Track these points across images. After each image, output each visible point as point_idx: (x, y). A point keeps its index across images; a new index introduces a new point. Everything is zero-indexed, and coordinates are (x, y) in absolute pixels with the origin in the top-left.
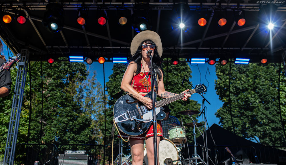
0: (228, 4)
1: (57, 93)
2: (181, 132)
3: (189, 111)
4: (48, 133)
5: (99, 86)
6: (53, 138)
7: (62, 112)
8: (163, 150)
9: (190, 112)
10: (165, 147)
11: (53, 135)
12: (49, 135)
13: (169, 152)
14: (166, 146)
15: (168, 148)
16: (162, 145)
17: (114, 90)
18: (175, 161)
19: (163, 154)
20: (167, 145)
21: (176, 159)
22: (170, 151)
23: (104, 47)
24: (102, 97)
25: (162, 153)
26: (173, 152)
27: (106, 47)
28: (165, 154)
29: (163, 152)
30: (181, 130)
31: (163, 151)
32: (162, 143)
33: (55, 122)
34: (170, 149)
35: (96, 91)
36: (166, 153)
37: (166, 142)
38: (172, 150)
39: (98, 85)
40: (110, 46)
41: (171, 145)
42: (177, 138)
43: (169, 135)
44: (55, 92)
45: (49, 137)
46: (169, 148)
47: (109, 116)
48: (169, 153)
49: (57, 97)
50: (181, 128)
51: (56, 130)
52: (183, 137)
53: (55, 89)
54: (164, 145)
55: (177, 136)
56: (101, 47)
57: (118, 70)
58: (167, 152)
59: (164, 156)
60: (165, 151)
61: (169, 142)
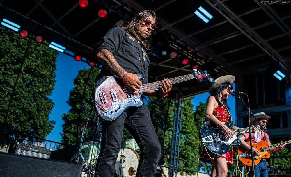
14: (132, 156)
15: (133, 158)
16: (129, 154)
20: (133, 155)
22: (134, 161)
27: (46, 27)
28: (130, 163)
29: (129, 161)
31: (129, 160)
41: (135, 156)
48: (132, 163)
54: (130, 155)
56: (41, 24)
59: (129, 165)
60: (130, 161)
61: (134, 153)
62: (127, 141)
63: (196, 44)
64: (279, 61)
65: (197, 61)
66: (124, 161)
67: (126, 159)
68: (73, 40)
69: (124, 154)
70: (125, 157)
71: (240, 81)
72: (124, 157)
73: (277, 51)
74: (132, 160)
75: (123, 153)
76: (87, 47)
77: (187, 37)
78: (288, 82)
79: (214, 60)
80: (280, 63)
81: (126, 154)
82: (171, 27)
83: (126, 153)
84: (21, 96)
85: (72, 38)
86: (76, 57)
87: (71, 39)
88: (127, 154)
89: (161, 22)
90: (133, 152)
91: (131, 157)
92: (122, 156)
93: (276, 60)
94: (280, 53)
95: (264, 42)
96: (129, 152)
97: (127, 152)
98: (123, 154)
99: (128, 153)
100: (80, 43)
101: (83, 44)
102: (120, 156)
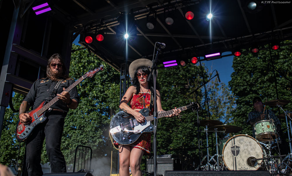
1: (179, 100)
2: (268, 127)
3: (277, 101)
4: (175, 139)
5: (224, 86)
6: (180, 144)
7: (187, 118)
9: (279, 102)
10: (247, 145)
11: (180, 142)
12: (177, 142)
13: (252, 150)
14: (248, 143)
16: (244, 143)
17: (236, 88)
18: (259, 159)
19: (246, 153)
20: (250, 142)
21: (261, 157)
22: (254, 149)
23: (196, 47)
24: (227, 97)
25: (244, 152)
26: (256, 149)
27: (198, 46)
28: (247, 153)
30: (268, 123)
31: (245, 149)
32: (243, 141)
33: (180, 128)
35: (221, 92)
37: (247, 139)
38: (256, 148)
39: (222, 85)
40: (202, 44)
41: (254, 142)
42: (263, 134)
44: (177, 99)
45: (176, 144)
46: (252, 146)
47: (237, 117)
49: (179, 104)
50: (267, 121)
51: (182, 136)
52: (271, 131)
53: (177, 96)
54: (245, 143)
55: (264, 131)
56: (193, 47)
57: (238, 66)
59: (246, 154)
60: (247, 150)
66: (238, 151)
67: (241, 149)
68: (225, 41)
69: (236, 144)
70: (239, 147)
72: (237, 147)
75: (234, 144)
76: (243, 37)
81: (239, 143)
83: (240, 143)
86: (235, 53)
92: (234, 147)
96: (242, 140)
97: (240, 140)
98: (235, 145)
99: (242, 141)
100: (234, 39)
101: (237, 38)
102: (231, 148)
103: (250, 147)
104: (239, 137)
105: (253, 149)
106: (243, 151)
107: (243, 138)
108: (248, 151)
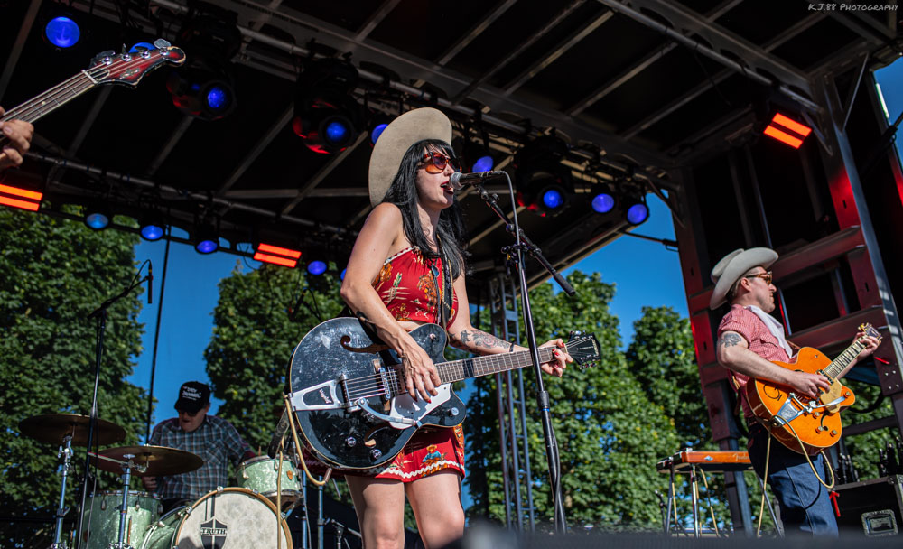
0: (453, 104)
2: (289, 474)
8: (243, 532)
13: (261, 538)
14: (253, 517)
15: (259, 524)
16: (241, 515)
19: (243, 547)
20: (257, 516)
22: (266, 536)
25: (239, 543)
29: (244, 537)
30: (289, 466)
31: (241, 535)
32: (239, 508)
34: (265, 530)
36: (253, 543)
41: (269, 517)
43: (245, 479)
46: (263, 527)
50: (287, 460)
52: (295, 489)
54: (246, 515)
58: (254, 538)
60: (248, 537)
61: (263, 505)
62: (246, 466)
63: (467, 84)
64: (777, 83)
65: (487, 140)
66: (221, 540)
67: (230, 534)
68: (68, 164)
69: (218, 517)
70: (225, 527)
71: (678, 188)
72: (219, 525)
73: (767, 51)
74: (256, 532)
75: (213, 515)
76: (125, 178)
77: (437, 67)
78: (831, 154)
79: (557, 130)
80: (784, 89)
81: (226, 515)
82: (364, 41)
83: (229, 513)
84: (21, 394)
85: (66, 159)
87: (62, 163)
88: (233, 515)
89: (317, 30)
90: (256, 502)
91: (249, 523)
92: (210, 525)
93: (768, 81)
94: (777, 53)
95: (704, 24)
96: (238, 504)
97: (230, 506)
98: (214, 518)
99: (235, 509)
100: (99, 171)
101: (109, 174)
102: (202, 526)
103: (256, 528)
104: (229, 495)
105: (265, 538)
106: (235, 541)
107: (239, 500)
108: (250, 540)
